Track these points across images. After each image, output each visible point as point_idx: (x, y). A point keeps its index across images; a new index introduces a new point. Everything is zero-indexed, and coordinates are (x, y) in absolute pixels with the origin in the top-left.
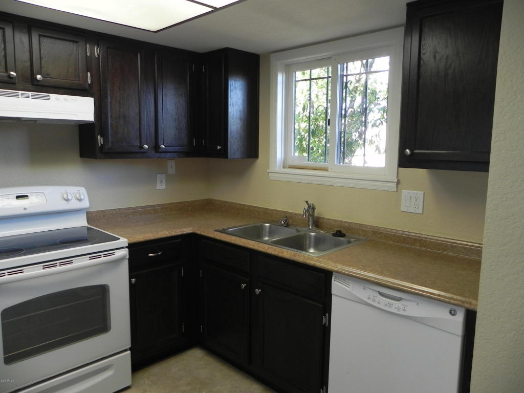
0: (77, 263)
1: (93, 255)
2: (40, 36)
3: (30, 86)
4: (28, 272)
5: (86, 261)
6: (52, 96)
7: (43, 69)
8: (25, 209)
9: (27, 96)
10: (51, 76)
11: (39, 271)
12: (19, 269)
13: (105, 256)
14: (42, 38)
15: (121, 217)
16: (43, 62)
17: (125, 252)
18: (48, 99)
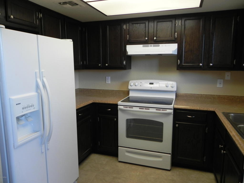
0: (151, 110)
1: (158, 109)
2: (157, 22)
3: (153, 42)
4: (135, 109)
5: (154, 110)
6: (160, 45)
7: (157, 35)
8: (151, 88)
9: (151, 46)
10: (160, 37)
11: (137, 109)
12: (131, 107)
13: (162, 110)
14: (158, 23)
15: (194, 98)
16: (158, 32)
17: (172, 111)
18: (159, 46)
